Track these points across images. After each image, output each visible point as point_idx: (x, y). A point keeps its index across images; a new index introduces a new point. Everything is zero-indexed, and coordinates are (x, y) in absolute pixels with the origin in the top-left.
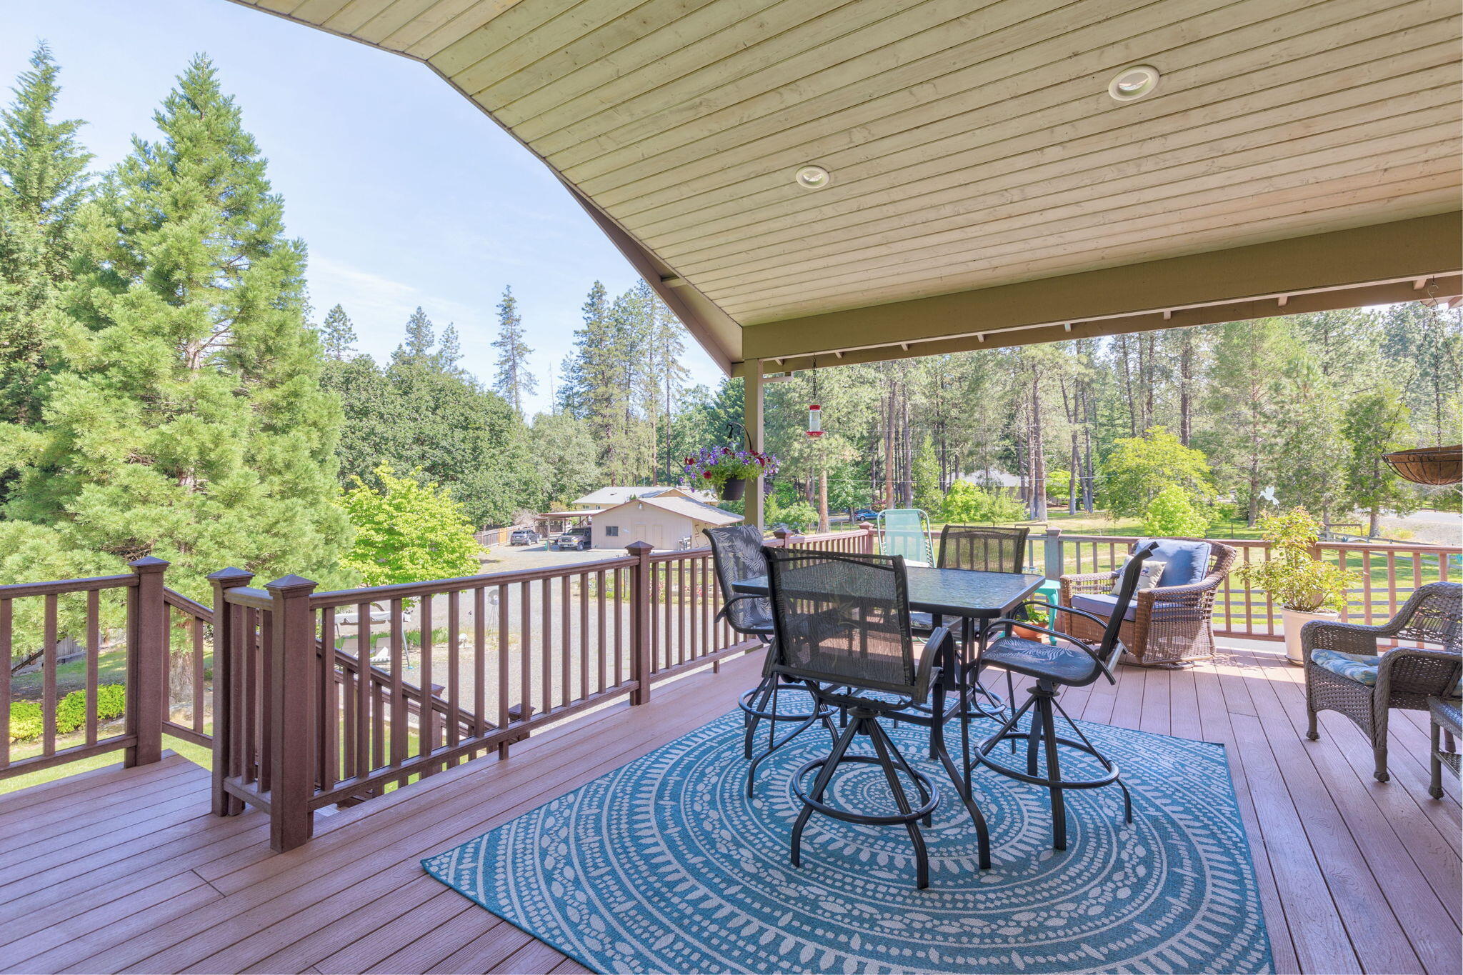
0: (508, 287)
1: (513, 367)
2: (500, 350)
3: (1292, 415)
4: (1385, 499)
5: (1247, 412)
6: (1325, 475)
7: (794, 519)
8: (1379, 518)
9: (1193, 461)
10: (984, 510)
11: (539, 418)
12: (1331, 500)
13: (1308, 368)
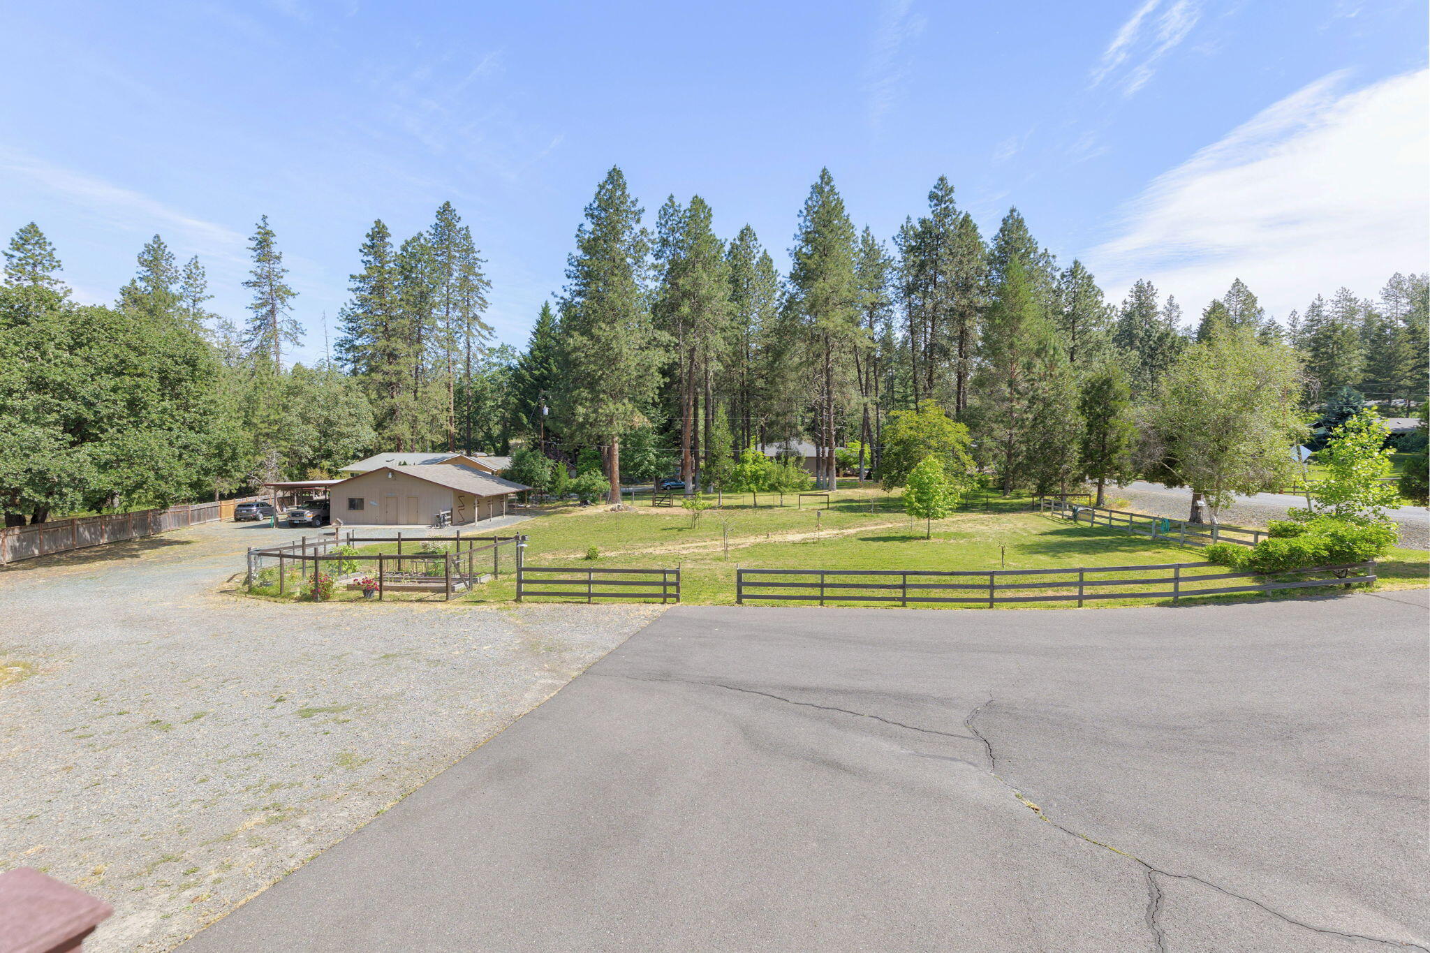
0: (264, 218)
1: (272, 312)
2: (253, 292)
3: (1040, 391)
4: (1109, 471)
5: (1005, 389)
6: (1064, 448)
7: (584, 490)
8: (1105, 489)
9: (957, 433)
10: (772, 480)
11: (298, 370)
12: (1068, 472)
13: (1054, 349)
